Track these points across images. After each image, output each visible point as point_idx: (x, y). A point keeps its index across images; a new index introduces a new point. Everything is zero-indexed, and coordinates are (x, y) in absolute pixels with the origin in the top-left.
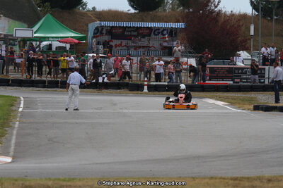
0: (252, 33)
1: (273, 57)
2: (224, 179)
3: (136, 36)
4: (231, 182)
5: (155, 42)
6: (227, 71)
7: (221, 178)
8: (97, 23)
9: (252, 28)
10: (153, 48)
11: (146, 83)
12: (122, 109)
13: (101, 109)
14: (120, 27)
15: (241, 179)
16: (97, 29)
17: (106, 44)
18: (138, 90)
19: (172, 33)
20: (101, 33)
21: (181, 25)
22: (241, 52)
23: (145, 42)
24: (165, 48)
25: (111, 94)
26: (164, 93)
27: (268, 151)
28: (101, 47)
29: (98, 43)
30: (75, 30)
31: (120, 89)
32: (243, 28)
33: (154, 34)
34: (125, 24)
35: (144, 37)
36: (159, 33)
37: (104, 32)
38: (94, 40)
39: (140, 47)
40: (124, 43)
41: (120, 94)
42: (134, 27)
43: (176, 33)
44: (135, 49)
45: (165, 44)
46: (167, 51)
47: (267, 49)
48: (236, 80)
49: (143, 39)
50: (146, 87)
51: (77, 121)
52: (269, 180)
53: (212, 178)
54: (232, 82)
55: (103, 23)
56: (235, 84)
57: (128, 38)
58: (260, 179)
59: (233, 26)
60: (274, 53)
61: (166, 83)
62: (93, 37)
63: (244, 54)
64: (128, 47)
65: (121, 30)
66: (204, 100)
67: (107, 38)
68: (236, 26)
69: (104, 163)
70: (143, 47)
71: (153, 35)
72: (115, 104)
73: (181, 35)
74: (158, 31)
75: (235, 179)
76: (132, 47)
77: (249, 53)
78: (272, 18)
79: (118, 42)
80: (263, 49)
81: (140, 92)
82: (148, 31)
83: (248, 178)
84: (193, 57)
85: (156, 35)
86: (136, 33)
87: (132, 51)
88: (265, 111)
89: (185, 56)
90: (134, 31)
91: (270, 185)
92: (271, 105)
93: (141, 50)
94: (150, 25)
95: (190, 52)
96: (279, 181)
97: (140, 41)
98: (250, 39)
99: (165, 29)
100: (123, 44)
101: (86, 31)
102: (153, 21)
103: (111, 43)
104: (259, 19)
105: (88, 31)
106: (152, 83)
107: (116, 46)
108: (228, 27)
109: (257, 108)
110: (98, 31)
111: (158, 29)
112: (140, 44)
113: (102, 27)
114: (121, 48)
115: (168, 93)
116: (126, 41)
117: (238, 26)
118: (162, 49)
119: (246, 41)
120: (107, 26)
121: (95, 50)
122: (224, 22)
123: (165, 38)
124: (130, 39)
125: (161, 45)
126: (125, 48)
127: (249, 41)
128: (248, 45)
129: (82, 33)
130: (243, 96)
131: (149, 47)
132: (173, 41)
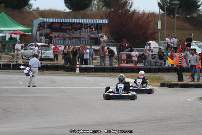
0: (159, 27)
1: (175, 46)
3: (70, 30)
5: (85, 34)
8: (41, 19)
9: (159, 23)
10: (83, 39)
11: (78, 66)
12: (59, 86)
13: (43, 86)
14: (58, 23)
16: (40, 24)
17: (47, 36)
18: (72, 71)
19: (98, 27)
20: (44, 27)
21: (105, 21)
22: (151, 42)
23: (77, 34)
24: (93, 39)
25: (51, 74)
26: (92, 73)
27: (171, 118)
28: (43, 38)
29: (41, 35)
30: (24, 25)
31: (57, 70)
32: (152, 24)
33: (85, 28)
34: (61, 20)
35: (76, 30)
36: (88, 27)
37: (46, 26)
38: (38, 32)
39: (73, 38)
40: (61, 34)
41: (58, 75)
42: (68, 23)
43: (101, 28)
44: (70, 40)
45: (93, 36)
46: (94, 41)
49: (75, 32)
50: (78, 69)
51: (25, 95)
55: (45, 20)
57: (64, 31)
59: (144, 22)
61: (94, 66)
62: (38, 30)
63: (153, 44)
64: (64, 38)
65: (59, 25)
67: (48, 31)
68: (147, 21)
69: (45, 128)
70: (76, 38)
71: (83, 29)
72: (54, 82)
73: (104, 29)
76: (68, 38)
77: (157, 43)
78: (174, 16)
79: (56, 34)
80: (167, 39)
81: (73, 73)
82: (79, 26)
84: (114, 46)
86: (70, 27)
87: (67, 41)
88: (169, 87)
89: (108, 45)
90: (69, 26)
92: (174, 83)
94: (81, 21)
95: (112, 42)
97: (73, 33)
98: (157, 32)
99: (92, 24)
100: (61, 36)
101: (31, 26)
102: (83, 17)
103: (51, 35)
104: (164, 16)
105: (33, 26)
106: (82, 66)
107: (55, 37)
108: (141, 22)
109: (163, 85)
110: (41, 26)
111: (87, 24)
112: (73, 36)
113: (44, 23)
114: (58, 39)
115: (95, 73)
116: (63, 33)
117: (149, 22)
118: (90, 40)
119: (154, 33)
120: (48, 22)
121: (39, 40)
122: (138, 19)
123: (93, 31)
124: (66, 32)
125: (89, 36)
126: (62, 39)
127: (157, 34)
128: (156, 36)
129: (28, 27)
130: (152, 75)
131: (80, 38)
132: (99, 33)
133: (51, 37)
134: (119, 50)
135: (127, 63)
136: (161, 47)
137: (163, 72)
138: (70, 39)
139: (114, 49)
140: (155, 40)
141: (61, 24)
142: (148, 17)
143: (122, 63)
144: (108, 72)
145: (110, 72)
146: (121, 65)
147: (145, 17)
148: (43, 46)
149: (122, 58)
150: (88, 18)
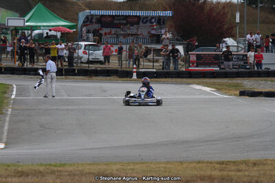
0: (238, 20)
1: (258, 44)
2: (211, 163)
3: (125, 24)
4: (218, 166)
5: (143, 30)
6: (214, 58)
7: (208, 162)
8: (87, 12)
9: (238, 16)
10: (141, 36)
11: (135, 70)
12: (111, 95)
13: (91, 95)
14: (109, 16)
15: (228, 163)
16: (87, 17)
17: (96, 33)
18: (127, 77)
19: (160, 21)
20: (91, 22)
21: (169, 13)
22: (227, 39)
23: (133, 30)
24: (154, 35)
25: (101, 81)
26: (153, 79)
27: (254, 135)
28: (91, 35)
29: (88, 32)
30: (66, 19)
31: (109, 76)
32: (229, 16)
33: (143, 22)
34: (114, 13)
35: (132, 25)
36: (147, 21)
37: (94, 20)
38: (84, 29)
39: (129, 35)
40: (113, 31)
41: (110, 81)
42: (123, 16)
43: (163, 21)
45: (153, 32)
46: (155, 38)
47: (252, 36)
48: (222, 67)
49: (131, 27)
50: (135, 74)
51: (69, 108)
52: (255, 164)
53: (199, 162)
54: (218, 69)
55: (93, 12)
56: (222, 71)
57: (118, 26)
58: (246, 162)
59: (219, 13)
60: (259, 40)
61: (155, 70)
62: (83, 26)
63: (230, 41)
64: (117, 35)
65: (110, 19)
66: (191, 86)
67: (97, 26)
68: (222, 13)
69: (94, 149)
70: (132, 35)
71: (141, 24)
72: (105, 91)
73: (168, 23)
74: (146, 20)
75: (222, 163)
76: (121, 35)
77: (235, 40)
78: (257, 6)
79: (107, 30)
80: (249, 36)
81: (128, 79)
82: (136, 19)
83: (234, 162)
84: (180, 44)
85: (145, 23)
86: (125, 22)
87: (121, 39)
88: (251, 96)
90: (123, 19)
91: (255, 168)
92: (256, 90)
93: (130, 37)
94: (138, 13)
95: (177, 40)
96: (264, 165)
97: (129, 29)
98: (236, 26)
99: (152, 18)
100: (113, 32)
101: (76, 20)
102: (141, 9)
103: (101, 32)
104: (244, 7)
105: (78, 20)
106: (140, 70)
107: (106, 34)
108: (214, 14)
109: (242, 94)
110: (89, 20)
111: (146, 17)
112: (128, 32)
113: (92, 16)
114: (110, 36)
115: (156, 79)
116: (115, 29)
117: (224, 13)
118: (150, 37)
119: (232, 27)
120: (97, 15)
121: (85, 38)
122: (210, 10)
123: (153, 26)
124: (119, 27)
125: (149, 32)
126: (114, 36)
127: (234, 28)
128: (234, 32)
129: (72, 22)
130: (230, 81)
131: (138, 35)
132: (161, 29)
133: (101, 34)
134: (187, 50)
135: (197, 66)
136: (240, 45)
137: (242, 77)
138: (125, 36)
139: (180, 48)
140: (233, 36)
141: (113, 17)
142: (224, 8)
143: (190, 66)
144: (172, 77)
145: (176, 78)
146: (190, 68)
147: (220, 8)
148: (91, 45)
149: (191, 59)
150: (147, 9)
